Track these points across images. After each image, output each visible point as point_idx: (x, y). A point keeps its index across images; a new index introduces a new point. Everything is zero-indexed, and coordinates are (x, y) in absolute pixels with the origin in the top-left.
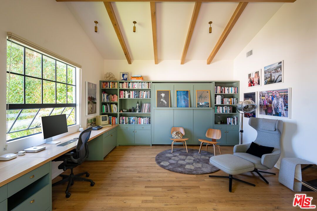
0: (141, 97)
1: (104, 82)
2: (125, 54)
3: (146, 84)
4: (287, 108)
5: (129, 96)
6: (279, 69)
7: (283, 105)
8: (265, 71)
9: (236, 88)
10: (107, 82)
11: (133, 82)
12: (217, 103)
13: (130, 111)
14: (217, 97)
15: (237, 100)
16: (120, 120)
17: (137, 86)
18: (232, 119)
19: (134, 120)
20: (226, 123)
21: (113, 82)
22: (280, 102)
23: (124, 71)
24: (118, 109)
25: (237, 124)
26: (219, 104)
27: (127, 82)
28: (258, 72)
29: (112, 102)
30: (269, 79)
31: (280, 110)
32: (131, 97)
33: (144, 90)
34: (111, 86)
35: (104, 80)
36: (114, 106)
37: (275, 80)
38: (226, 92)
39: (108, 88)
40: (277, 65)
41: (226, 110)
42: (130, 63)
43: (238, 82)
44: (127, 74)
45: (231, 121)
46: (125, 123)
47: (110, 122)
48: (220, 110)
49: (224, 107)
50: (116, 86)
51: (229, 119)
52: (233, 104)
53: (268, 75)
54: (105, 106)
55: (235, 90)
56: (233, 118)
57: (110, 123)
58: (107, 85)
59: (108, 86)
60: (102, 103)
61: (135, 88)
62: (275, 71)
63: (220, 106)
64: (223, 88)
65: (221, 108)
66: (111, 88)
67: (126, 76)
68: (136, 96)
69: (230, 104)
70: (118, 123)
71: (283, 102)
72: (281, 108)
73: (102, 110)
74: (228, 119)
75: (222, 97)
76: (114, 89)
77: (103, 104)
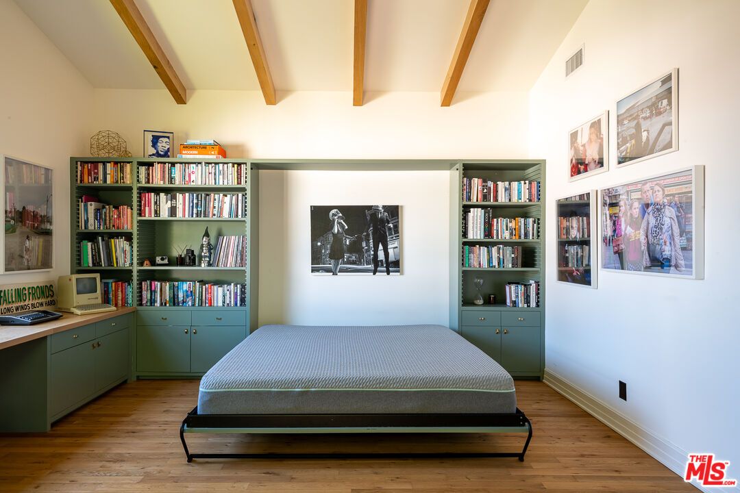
0: (215, 212)
1: (87, 162)
2: (155, 67)
3: (232, 171)
4: (689, 240)
5: (173, 211)
6: (665, 102)
7: (676, 231)
8: (618, 116)
9: (534, 184)
10: (95, 163)
11: (185, 163)
12: (472, 236)
13: (181, 261)
14: (471, 215)
15: (539, 224)
16: (141, 292)
17: (198, 177)
18: (521, 288)
19: (189, 293)
20: (504, 302)
21: (116, 163)
22: (667, 221)
23: (159, 127)
24: (135, 253)
25: (538, 305)
26: (479, 238)
27: (165, 163)
28: (599, 121)
29: (113, 230)
30: (633, 141)
31: (667, 251)
32: (179, 215)
33: (225, 190)
34: (108, 176)
35: (87, 154)
36: (120, 245)
37: (651, 142)
38: (502, 199)
39: (100, 182)
40: (657, 89)
41: (501, 257)
42: (180, 99)
43: (539, 165)
44: (168, 137)
45: (517, 297)
46: (158, 304)
47: (108, 297)
48: (481, 259)
49: (494, 250)
50: (128, 176)
51: (510, 288)
52: (523, 236)
53: (628, 128)
54: (89, 244)
55: (530, 189)
56: (525, 285)
57: (106, 300)
58: (97, 173)
59: (101, 176)
60: (79, 234)
61: (192, 185)
62: (651, 112)
63: (481, 244)
64: (491, 184)
65: (484, 250)
66: (108, 182)
67: (164, 144)
68: (195, 211)
69: (515, 239)
70: (136, 303)
71: (676, 220)
72: (668, 243)
73: (79, 259)
74: (507, 288)
75: (489, 212)
76: (118, 185)
77: (82, 236)
